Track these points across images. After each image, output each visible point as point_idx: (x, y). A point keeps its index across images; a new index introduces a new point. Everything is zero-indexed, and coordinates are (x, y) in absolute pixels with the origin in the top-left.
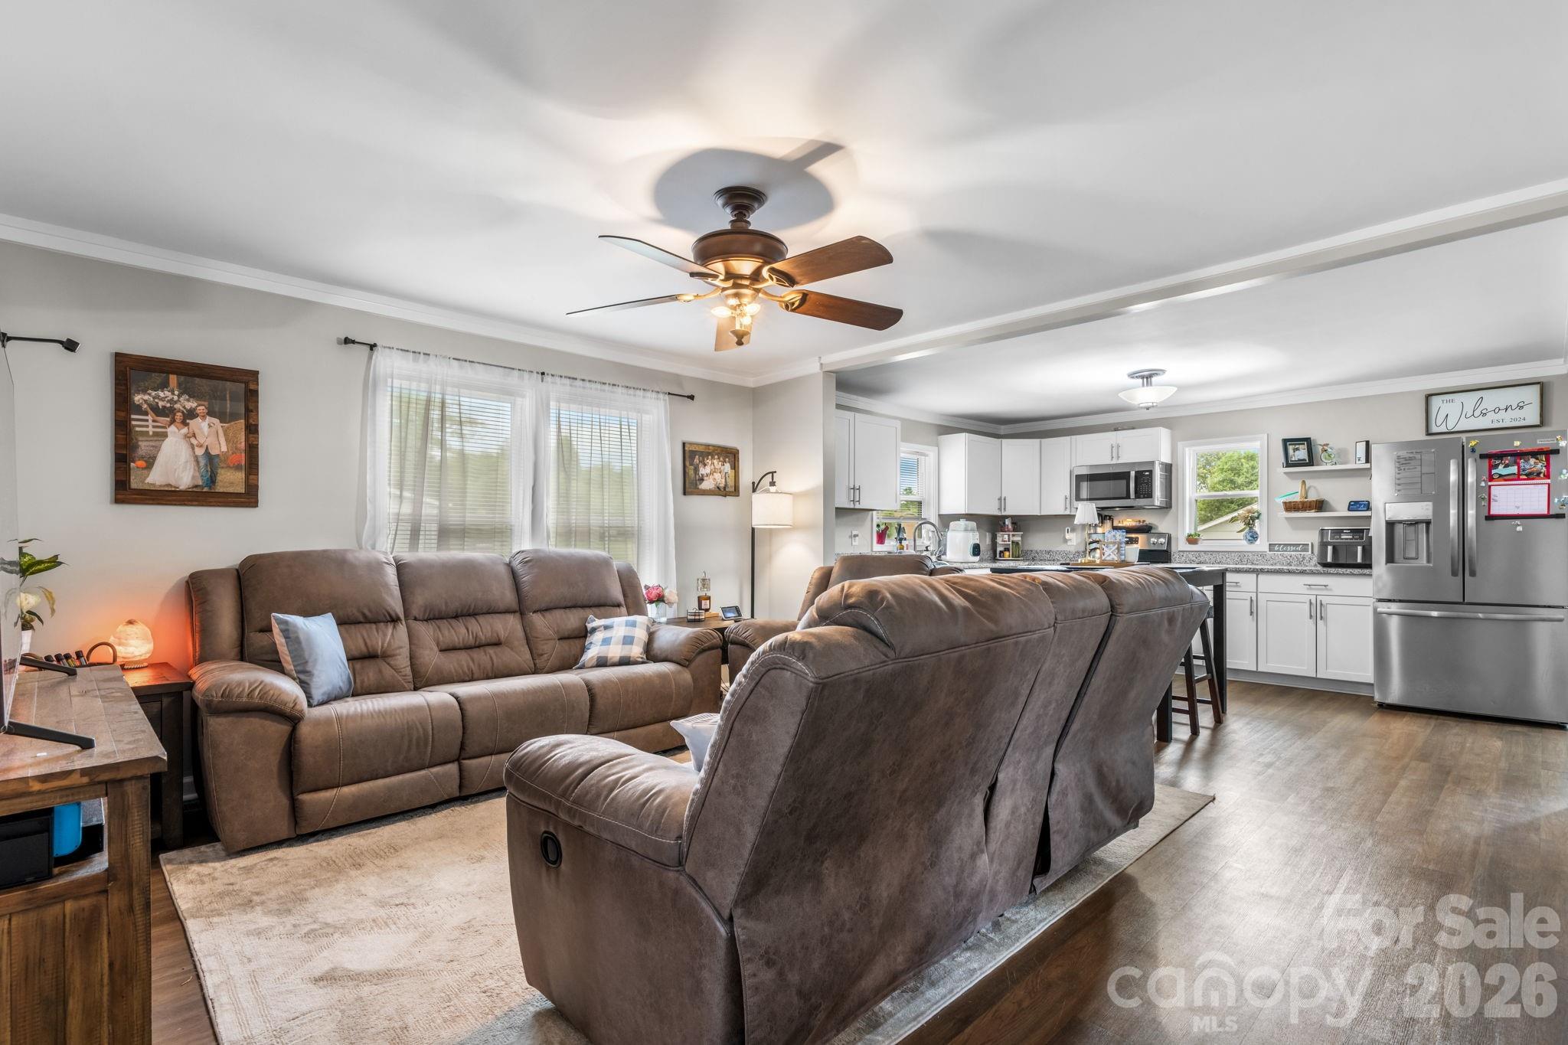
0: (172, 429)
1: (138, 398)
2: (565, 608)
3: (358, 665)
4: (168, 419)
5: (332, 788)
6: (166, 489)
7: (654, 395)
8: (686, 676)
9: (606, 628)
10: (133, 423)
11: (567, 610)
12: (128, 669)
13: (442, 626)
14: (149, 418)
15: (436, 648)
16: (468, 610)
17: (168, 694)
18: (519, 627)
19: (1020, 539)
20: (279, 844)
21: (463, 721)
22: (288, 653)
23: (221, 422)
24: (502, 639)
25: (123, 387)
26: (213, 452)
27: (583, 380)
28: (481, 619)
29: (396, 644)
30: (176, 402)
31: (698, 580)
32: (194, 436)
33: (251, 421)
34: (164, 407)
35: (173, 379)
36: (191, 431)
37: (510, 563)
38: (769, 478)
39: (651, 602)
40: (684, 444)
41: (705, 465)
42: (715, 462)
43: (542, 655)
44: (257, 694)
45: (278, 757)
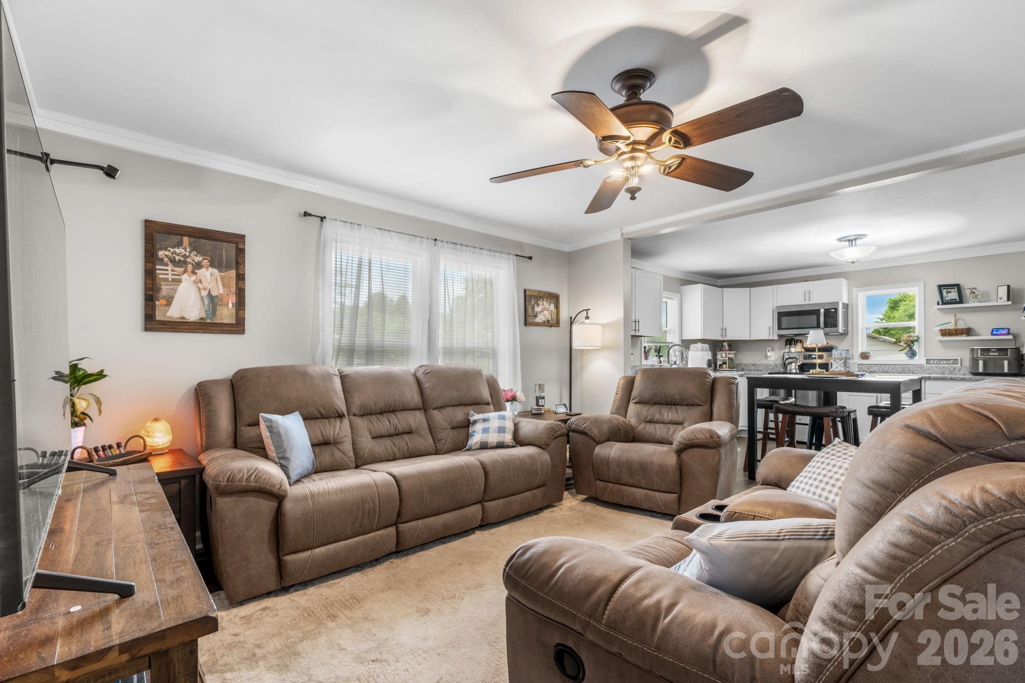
0: (185, 277)
1: (161, 254)
2: (453, 406)
3: (317, 450)
4: (182, 269)
5: (308, 550)
6: (181, 320)
7: (507, 256)
8: (546, 456)
9: (485, 420)
10: (158, 272)
11: (456, 408)
12: (154, 455)
13: (372, 420)
14: (169, 268)
15: (369, 437)
16: (390, 408)
17: (184, 477)
18: (424, 420)
19: (733, 356)
20: (269, 594)
21: (399, 495)
22: (272, 444)
23: (219, 272)
24: (414, 429)
25: (151, 245)
26: (214, 294)
27: (462, 245)
28: (399, 414)
29: (343, 434)
30: (188, 257)
31: (536, 385)
32: (200, 281)
33: (240, 271)
34: (179, 260)
35: (186, 240)
36: (198, 278)
37: (415, 373)
38: (584, 313)
39: (508, 401)
40: (525, 291)
41: (538, 305)
42: (545, 303)
43: (441, 440)
44: (253, 478)
45: (268, 527)
